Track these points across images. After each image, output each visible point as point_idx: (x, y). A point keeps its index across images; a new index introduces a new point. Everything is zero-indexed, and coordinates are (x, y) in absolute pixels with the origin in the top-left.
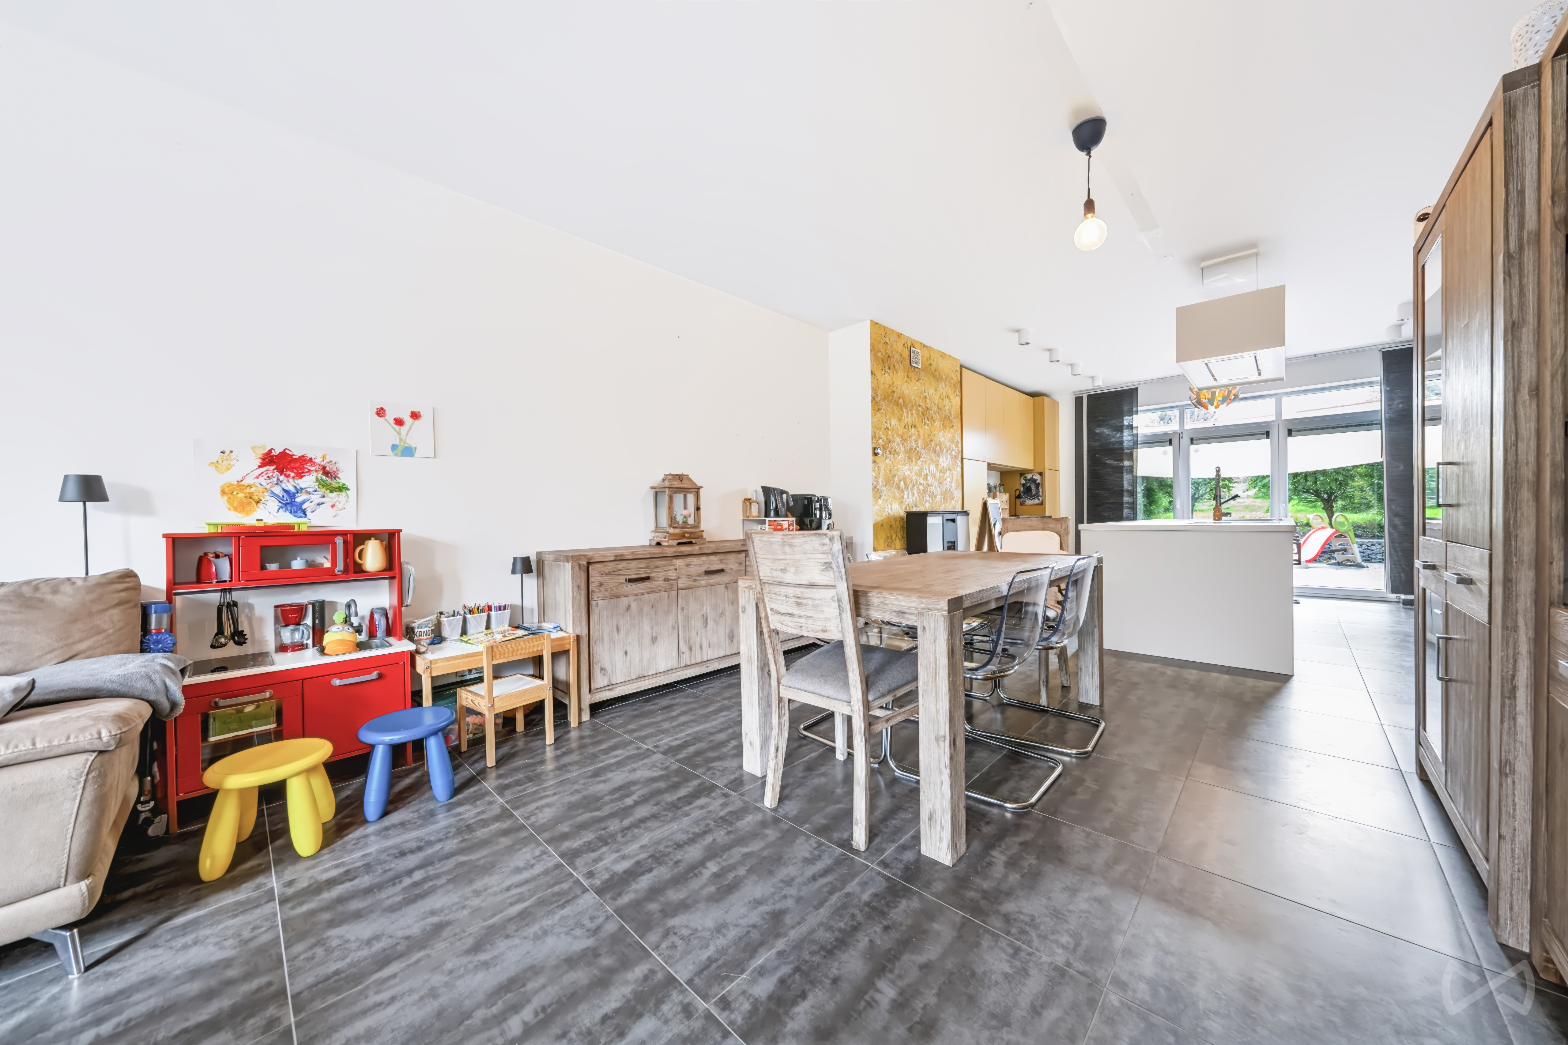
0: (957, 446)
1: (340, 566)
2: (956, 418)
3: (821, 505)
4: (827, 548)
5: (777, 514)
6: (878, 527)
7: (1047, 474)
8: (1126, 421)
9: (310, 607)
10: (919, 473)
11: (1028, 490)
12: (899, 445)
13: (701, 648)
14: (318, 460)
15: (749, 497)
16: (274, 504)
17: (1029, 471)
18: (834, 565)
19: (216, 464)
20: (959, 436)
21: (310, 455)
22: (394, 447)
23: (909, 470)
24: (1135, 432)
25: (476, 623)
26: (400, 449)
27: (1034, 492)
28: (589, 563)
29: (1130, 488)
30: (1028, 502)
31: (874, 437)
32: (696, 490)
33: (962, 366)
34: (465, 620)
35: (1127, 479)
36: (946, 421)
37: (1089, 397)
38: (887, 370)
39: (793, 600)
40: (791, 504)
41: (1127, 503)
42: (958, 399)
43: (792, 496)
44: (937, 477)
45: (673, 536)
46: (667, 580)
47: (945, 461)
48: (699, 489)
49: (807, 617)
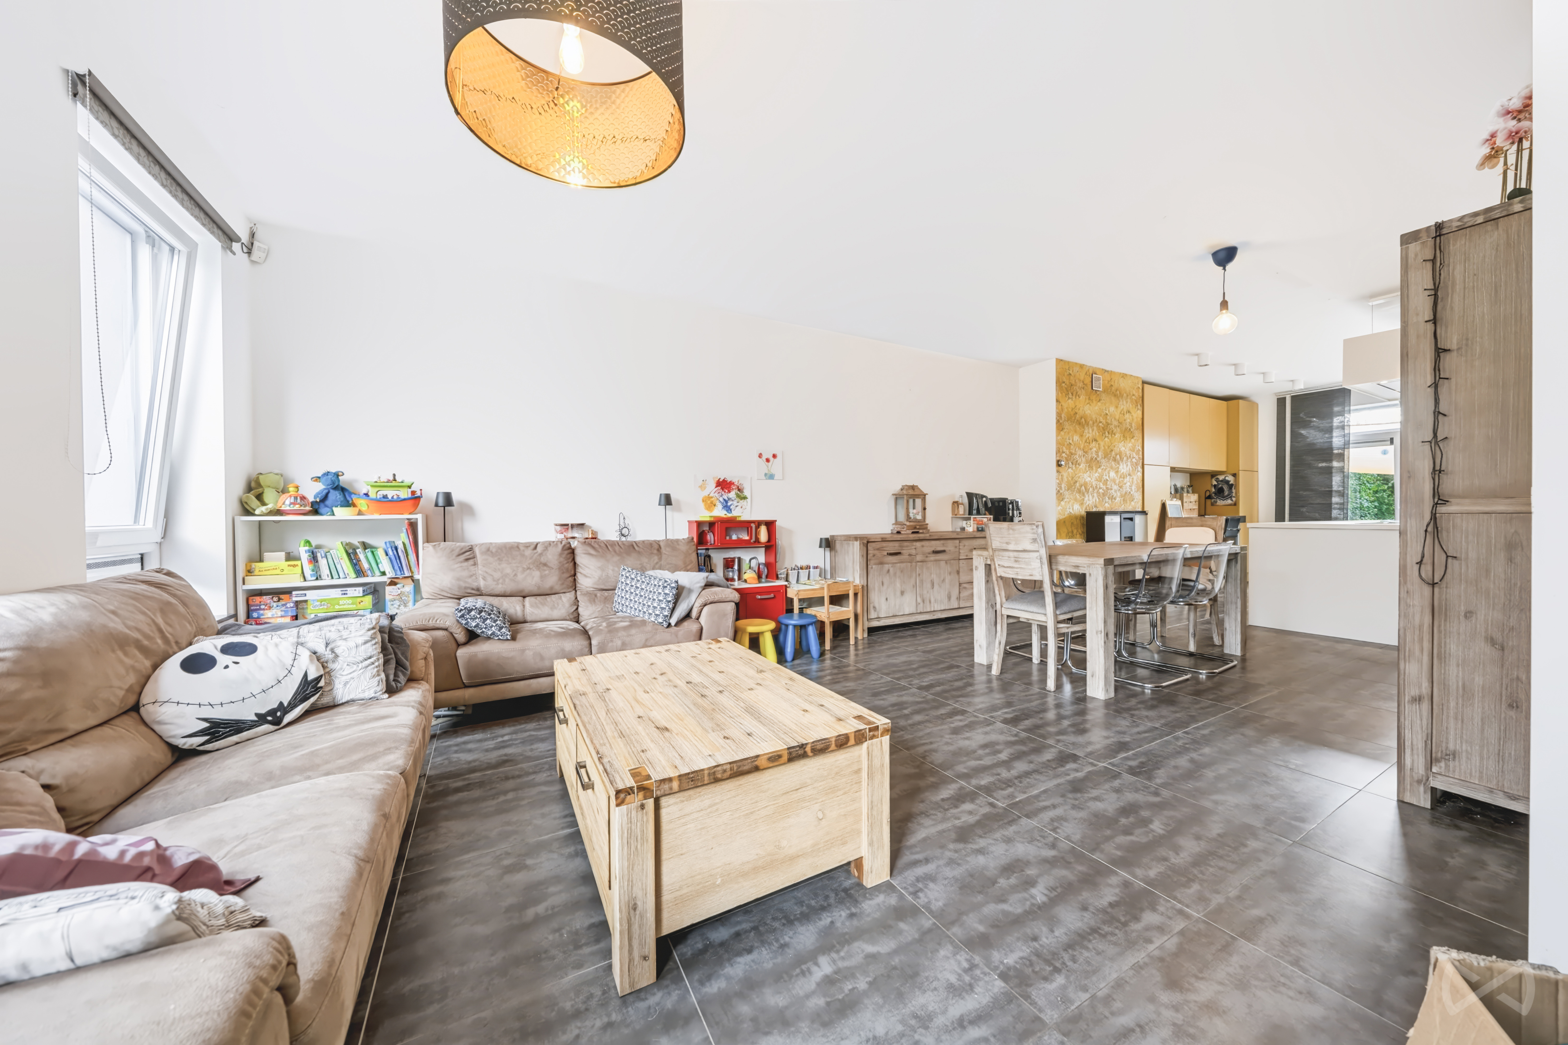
0: (1137, 454)
1: (753, 539)
2: (1137, 429)
3: (1013, 506)
4: (1035, 531)
5: (978, 513)
6: (1060, 524)
7: (1242, 476)
8: (1336, 421)
9: (737, 560)
10: (1099, 479)
11: (1220, 492)
12: (1080, 457)
13: (930, 602)
14: (736, 483)
15: (956, 500)
16: (720, 506)
17: (1221, 473)
18: (1038, 540)
19: (701, 487)
20: (1140, 445)
21: (734, 481)
22: (766, 475)
23: (1090, 477)
24: (1346, 432)
25: (804, 574)
26: (768, 476)
27: (1226, 493)
28: (868, 542)
29: (1341, 489)
30: (1220, 502)
31: (1059, 452)
32: (923, 496)
33: (1144, 382)
34: (798, 572)
35: (1336, 480)
36: (1127, 433)
37: (1293, 397)
38: (1070, 395)
39: (1013, 559)
40: (990, 505)
41: (1337, 504)
42: (1140, 412)
43: (990, 499)
44: (1117, 482)
45: (909, 527)
46: (910, 555)
47: (1124, 468)
48: (925, 495)
49: (1021, 568)
